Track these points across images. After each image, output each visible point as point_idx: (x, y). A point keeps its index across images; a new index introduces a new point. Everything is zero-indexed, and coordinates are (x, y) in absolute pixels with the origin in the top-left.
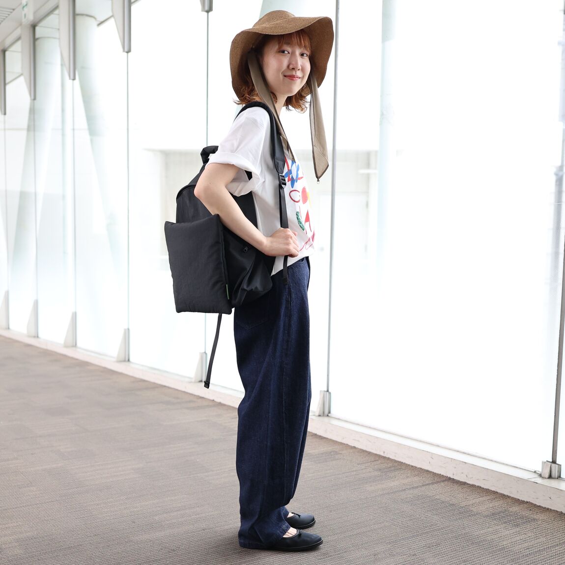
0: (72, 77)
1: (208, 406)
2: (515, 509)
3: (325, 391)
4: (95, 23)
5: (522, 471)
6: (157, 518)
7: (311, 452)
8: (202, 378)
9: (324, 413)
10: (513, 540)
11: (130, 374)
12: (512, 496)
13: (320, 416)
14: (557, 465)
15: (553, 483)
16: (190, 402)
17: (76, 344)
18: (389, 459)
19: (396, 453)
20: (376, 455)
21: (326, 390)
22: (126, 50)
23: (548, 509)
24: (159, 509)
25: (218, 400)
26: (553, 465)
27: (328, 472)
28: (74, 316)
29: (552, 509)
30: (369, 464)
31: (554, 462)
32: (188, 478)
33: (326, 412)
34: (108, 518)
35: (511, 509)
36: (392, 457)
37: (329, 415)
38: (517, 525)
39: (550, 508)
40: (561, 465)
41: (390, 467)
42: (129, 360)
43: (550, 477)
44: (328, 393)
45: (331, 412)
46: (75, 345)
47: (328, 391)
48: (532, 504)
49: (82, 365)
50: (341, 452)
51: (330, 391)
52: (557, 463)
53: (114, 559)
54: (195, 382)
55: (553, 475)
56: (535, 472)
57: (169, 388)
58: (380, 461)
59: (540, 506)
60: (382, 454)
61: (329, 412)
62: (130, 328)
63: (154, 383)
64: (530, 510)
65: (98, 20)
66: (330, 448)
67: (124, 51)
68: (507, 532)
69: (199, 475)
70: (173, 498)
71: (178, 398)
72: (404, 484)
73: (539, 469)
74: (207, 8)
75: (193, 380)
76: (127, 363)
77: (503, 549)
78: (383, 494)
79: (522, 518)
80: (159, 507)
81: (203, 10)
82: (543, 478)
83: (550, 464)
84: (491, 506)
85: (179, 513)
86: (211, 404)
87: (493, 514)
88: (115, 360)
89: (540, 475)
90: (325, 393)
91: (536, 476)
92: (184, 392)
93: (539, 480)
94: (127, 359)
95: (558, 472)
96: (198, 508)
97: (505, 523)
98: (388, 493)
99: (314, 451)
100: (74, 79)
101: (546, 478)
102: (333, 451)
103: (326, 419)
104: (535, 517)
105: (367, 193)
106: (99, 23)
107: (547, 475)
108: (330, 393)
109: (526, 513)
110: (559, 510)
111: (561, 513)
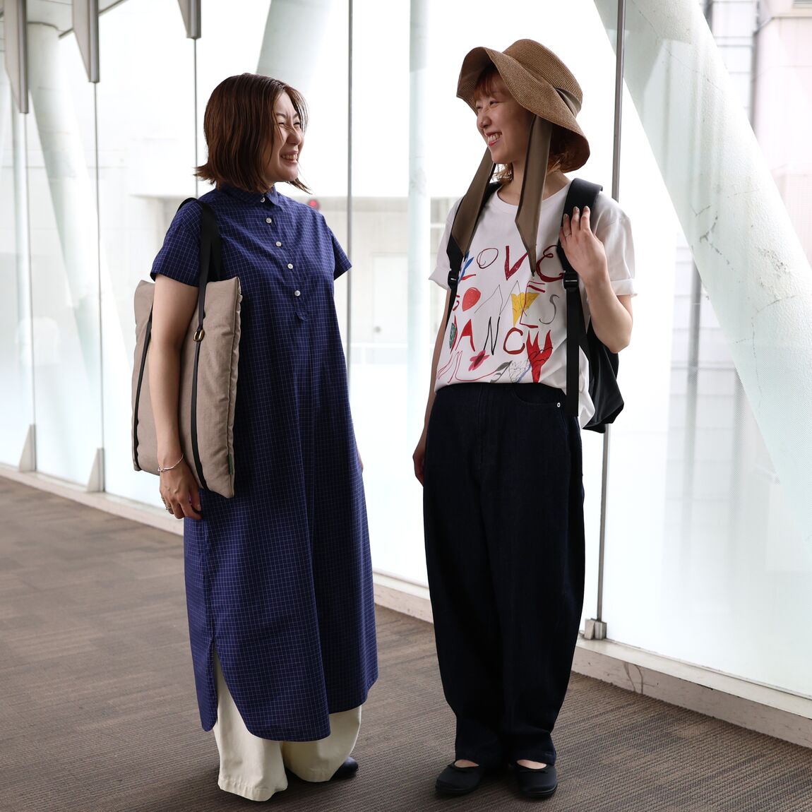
0: (23, 109)
4: (56, 34)
11: (105, 509)
14: (601, 624)
15: (598, 645)
17: (36, 468)
18: (414, 618)
19: (421, 611)
20: (399, 613)
22: (93, 79)
23: (587, 677)
24: (115, 690)
26: (597, 623)
28: (33, 431)
29: (592, 676)
30: (388, 625)
31: (599, 620)
32: (158, 649)
34: (50, 704)
36: (418, 616)
39: (589, 675)
40: (606, 624)
41: (413, 629)
42: (104, 490)
43: (594, 638)
46: (34, 469)
49: (43, 497)
52: (602, 620)
53: (51, 754)
55: (597, 636)
57: (153, 528)
58: (402, 622)
59: (578, 674)
60: (406, 612)
62: (106, 448)
63: (135, 522)
65: (60, 29)
67: (90, 81)
70: (135, 676)
71: (162, 542)
72: (424, 651)
74: (193, 34)
76: (101, 495)
78: (396, 664)
80: (116, 687)
81: (189, 36)
82: (586, 639)
83: (593, 622)
85: (140, 694)
88: (85, 489)
89: (583, 636)
94: (102, 489)
95: (603, 631)
98: (402, 663)
100: (27, 112)
101: (589, 639)
106: (61, 33)
107: (590, 636)
110: (599, 678)
111: (601, 681)
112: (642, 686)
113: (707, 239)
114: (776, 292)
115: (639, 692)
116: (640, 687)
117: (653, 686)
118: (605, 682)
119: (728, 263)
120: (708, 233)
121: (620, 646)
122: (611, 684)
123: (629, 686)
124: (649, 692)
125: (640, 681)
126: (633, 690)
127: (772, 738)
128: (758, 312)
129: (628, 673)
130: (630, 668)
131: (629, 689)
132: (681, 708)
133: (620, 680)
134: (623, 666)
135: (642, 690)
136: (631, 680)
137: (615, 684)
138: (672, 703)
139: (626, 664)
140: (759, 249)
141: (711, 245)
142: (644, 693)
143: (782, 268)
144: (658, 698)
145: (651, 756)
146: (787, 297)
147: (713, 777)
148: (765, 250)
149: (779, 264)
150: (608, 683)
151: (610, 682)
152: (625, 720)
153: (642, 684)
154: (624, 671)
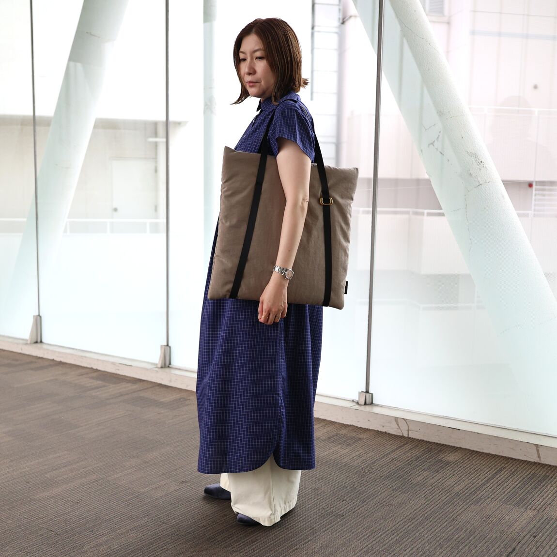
1: (51, 366)
2: (344, 432)
3: (165, 346)
5: (343, 401)
6: (48, 475)
7: (162, 400)
8: (37, 338)
9: (165, 364)
10: (351, 457)
12: (338, 421)
13: (162, 367)
14: (370, 394)
15: (368, 408)
16: (31, 362)
21: (166, 344)
23: (367, 429)
24: (46, 467)
25: (58, 359)
26: (368, 395)
27: (185, 416)
29: (371, 428)
31: (367, 392)
32: (60, 435)
33: (167, 363)
35: (341, 432)
37: (170, 366)
38: (350, 445)
39: (368, 428)
40: (372, 394)
43: (365, 404)
44: (168, 347)
45: (172, 363)
47: (168, 345)
48: (355, 426)
50: (188, 398)
51: (170, 345)
52: (370, 392)
54: (31, 344)
55: (367, 402)
56: (353, 401)
59: (361, 427)
61: (170, 364)
64: (355, 431)
66: (178, 396)
68: (344, 451)
69: (70, 432)
71: (17, 360)
73: (356, 398)
75: (29, 342)
77: (345, 465)
79: (351, 438)
82: (361, 405)
83: (365, 394)
84: (325, 431)
86: (52, 363)
87: (329, 438)
89: (358, 403)
90: (166, 347)
91: (355, 404)
92: (20, 353)
93: (357, 407)
95: (371, 399)
96: (83, 462)
97: (340, 444)
99: (165, 399)
101: (362, 405)
102: (181, 398)
103: (167, 370)
104: (360, 437)
105: (155, 158)
107: (363, 403)
108: (170, 347)
109: (353, 434)
110: (376, 429)
111: (378, 431)
112: (408, 432)
113: (434, 145)
114: (479, 179)
115: (407, 436)
116: (407, 433)
117: (417, 431)
118: (381, 432)
119: (448, 160)
120: (434, 142)
121: (384, 407)
122: (386, 433)
123: (399, 433)
124: (412, 435)
125: (407, 429)
126: (401, 435)
127: (502, 457)
128: (469, 191)
129: (398, 425)
130: (399, 421)
131: (398, 434)
132: (437, 443)
133: (393, 430)
134: (394, 420)
135: (408, 435)
136: (400, 429)
137: (388, 432)
138: (430, 441)
139: (396, 419)
140: (467, 152)
141: (437, 149)
142: (410, 436)
143: (482, 164)
144: (420, 439)
145: (439, 475)
146: (486, 182)
147: (484, 484)
148: (471, 153)
149: (480, 162)
150: (383, 432)
151: (384, 431)
152: (409, 454)
153: (408, 430)
154: (394, 423)
